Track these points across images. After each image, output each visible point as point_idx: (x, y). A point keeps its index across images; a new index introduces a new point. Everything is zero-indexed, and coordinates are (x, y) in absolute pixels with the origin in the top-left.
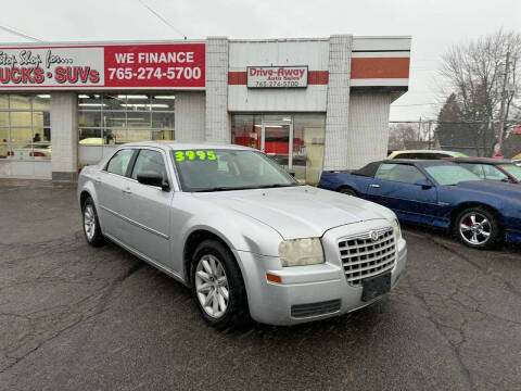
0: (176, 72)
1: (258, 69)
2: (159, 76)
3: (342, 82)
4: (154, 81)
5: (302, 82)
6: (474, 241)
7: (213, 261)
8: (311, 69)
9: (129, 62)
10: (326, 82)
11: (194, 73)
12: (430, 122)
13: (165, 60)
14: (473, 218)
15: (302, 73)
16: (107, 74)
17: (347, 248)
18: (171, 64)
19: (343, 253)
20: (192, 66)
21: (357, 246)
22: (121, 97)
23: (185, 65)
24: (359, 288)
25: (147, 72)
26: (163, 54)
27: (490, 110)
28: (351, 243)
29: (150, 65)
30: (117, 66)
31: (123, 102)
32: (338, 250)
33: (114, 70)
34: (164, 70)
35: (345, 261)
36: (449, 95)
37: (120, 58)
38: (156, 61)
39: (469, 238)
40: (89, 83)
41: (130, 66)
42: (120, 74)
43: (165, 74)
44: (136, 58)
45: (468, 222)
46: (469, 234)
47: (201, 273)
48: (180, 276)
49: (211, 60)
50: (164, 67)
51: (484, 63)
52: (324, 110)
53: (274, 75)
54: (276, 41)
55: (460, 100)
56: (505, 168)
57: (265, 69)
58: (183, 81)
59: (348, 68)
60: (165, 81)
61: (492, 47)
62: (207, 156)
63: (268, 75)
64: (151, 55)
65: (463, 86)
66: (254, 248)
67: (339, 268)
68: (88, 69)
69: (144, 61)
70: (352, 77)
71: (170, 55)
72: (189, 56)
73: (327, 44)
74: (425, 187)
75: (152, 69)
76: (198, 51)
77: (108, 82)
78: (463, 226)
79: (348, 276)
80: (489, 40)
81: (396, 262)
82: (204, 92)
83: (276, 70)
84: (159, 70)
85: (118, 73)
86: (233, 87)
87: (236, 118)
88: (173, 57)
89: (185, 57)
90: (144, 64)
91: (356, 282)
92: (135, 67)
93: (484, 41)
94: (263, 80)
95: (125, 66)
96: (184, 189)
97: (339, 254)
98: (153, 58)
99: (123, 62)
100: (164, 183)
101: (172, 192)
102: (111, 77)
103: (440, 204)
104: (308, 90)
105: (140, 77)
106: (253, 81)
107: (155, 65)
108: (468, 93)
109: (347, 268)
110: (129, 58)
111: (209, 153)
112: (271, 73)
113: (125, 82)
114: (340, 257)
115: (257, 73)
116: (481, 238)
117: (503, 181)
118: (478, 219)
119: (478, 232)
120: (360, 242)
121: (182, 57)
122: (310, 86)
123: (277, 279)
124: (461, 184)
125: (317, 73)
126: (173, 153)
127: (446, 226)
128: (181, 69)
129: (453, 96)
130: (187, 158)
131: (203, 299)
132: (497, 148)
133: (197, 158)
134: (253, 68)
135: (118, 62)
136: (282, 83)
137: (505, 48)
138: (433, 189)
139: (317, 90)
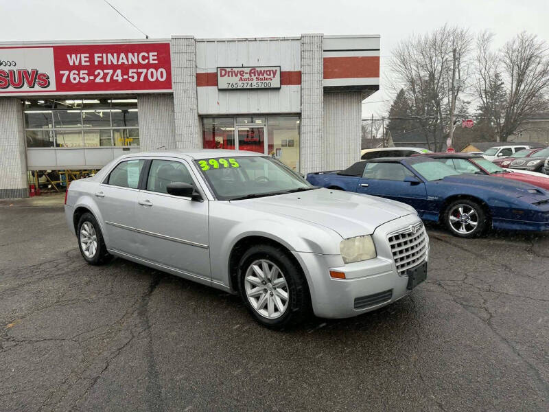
0: (139, 74)
1: (228, 70)
2: (120, 79)
3: (315, 82)
4: (114, 84)
5: (276, 82)
6: (463, 231)
7: (265, 265)
8: (283, 70)
9: (83, 63)
10: (299, 82)
11: (158, 75)
12: (383, 119)
13: (125, 61)
14: (461, 210)
15: (274, 74)
16: (59, 77)
17: (395, 242)
18: (133, 66)
19: (393, 247)
20: (156, 67)
21: (402, 240)
22: (69, 102)
23: (148, 66)
24: (406, 278)
25: (105, 75)
26: (122, 55)
27: (438, 105)
28: (397, 237)
29: (107, 67)
30: (70, 69)
31: (71, 107)
32: (388, 244)
33: (66, 73)
34: (125, 72)
35: (395, 254)
36: (399, 91)
37: (73, 60)
38: (115, 63)
39: (458, 228)
40: (37, 88)
41: (85, 68)
42: (74, 77)
43: (126, 77)
44: (92, 59)
45: (456, 214)
46: (458, 225)
47: (251, 278)
48: (223, 283)
49: (176, 60)
50: (125, 69)
51: (431, 59)
52: (298, 111)
53: (246, 76)
54: (246, 40)
55: (410, 96)
56: (477, 161)
57: (236, 70)
58: (147, 84)
59: (321, 68)
60: (126, 84)
61: (439, 43)
62: (230, 164)
63: (239, 76)
64: (109, 55)
65: (412, 82)
66: (315, 248)
67: (390, 261)
68: (35, 72)
69: (101, 62)
70: (325, 77)
71: (130, 55)
72: (152, 57)
73: (299, 42)
74: (414, 184)
75: (111, 72)
76: (162, 51)
77: (60, 86)
78: (452, 218)
79: (397, 267)
80: (435, 35)
81: (427, 253)
82: (171, 95)
83: (247, 70)
84: (119, 72)
85: (72, 77)
86: (203, 90)
87: (206, 121)
88: (134, 58)
89: (148, 58)
90: (101, 66)
91: (403, 273)
92: (91, 69)
93: (431, 37)
94: (234, 81)
95: (79, 68)
96: (219, 198)
97: (390, 248)
98: (111, 59)
99: (77, 64)
100: (195, 194)
101: (206, 202)
102: (64, 81)
103: (430, 198)
104: (281, 90)
105: (98, 80)
106: (223, 82)
107: (114, 67)
108: (417, 88)
109: (396, 261)
110: (83, 59)
111: (230, 160)
112: (242, 73)
113: (79, 86)
114: (390, 251)
115: (227, 73)
116: (469, 227)
117: (476, 173)
118: (466, 210)
119: (466, 222)
120: (404, 236)
121: (144, 58)
122: (284, 87)
123: (341, 275)
124: (446, 179)
125: (290, 73)
126: (196, 162)
127: (436, 218)
128: (144, 71)
129: (402, 92)
130: (212, 167)
131: (254, 303)
132: (449, 142)
133: (221, 166)
134: (222, 69)
135: (71, 64)
136: (255, 84)
137: (450, 44)
138: (421, 184)
139: (290, 90)
